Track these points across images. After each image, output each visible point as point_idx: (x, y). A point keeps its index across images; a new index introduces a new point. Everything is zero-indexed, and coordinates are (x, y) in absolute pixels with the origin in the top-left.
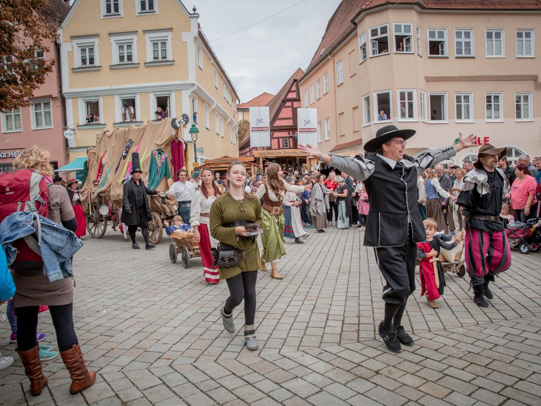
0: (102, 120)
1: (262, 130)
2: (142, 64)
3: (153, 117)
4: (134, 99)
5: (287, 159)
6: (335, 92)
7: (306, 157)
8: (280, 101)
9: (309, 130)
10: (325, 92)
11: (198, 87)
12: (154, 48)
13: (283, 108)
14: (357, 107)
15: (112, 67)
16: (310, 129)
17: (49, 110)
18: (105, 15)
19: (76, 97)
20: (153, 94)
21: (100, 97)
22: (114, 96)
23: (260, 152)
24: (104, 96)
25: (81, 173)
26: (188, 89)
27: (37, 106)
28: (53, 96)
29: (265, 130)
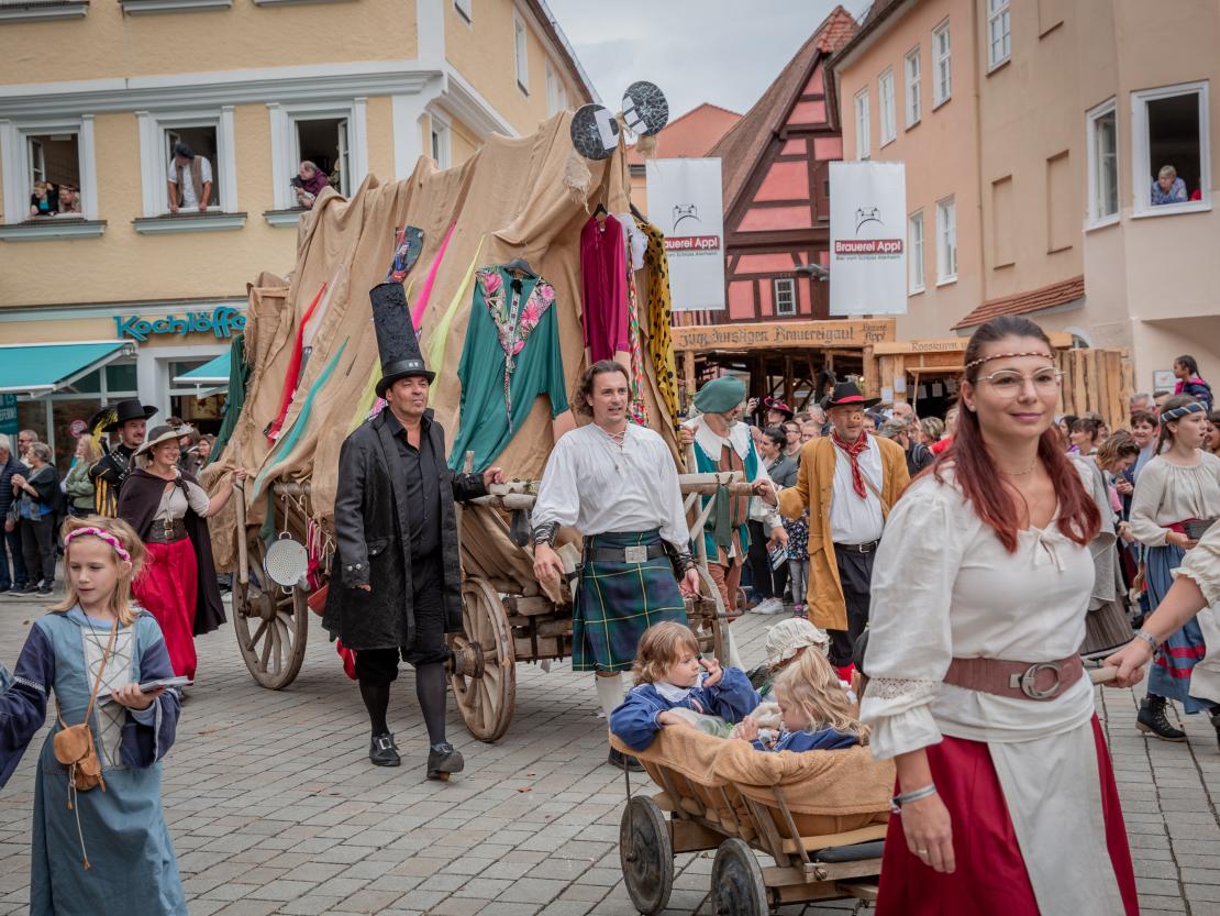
0: (90, 202)
1: (693, 248)
3: (285, 196)
4: (212, 130)
5: (787, 357)
6: (978, 96)
7: (860, 350)
8: (762, 136)
9: (875, 248)
10: (938, 100)
11: (452, 83)
13: (774, 161)
14: (1065, 154)
15: (131, 8)
16: (877, 242)
20: (285, 109)
21: (83, 119)
22: (137, 116)
23: (686, 331)
24: (98, 117)
25: (10, 406)
26: (418, 92)
29: (703, 246)
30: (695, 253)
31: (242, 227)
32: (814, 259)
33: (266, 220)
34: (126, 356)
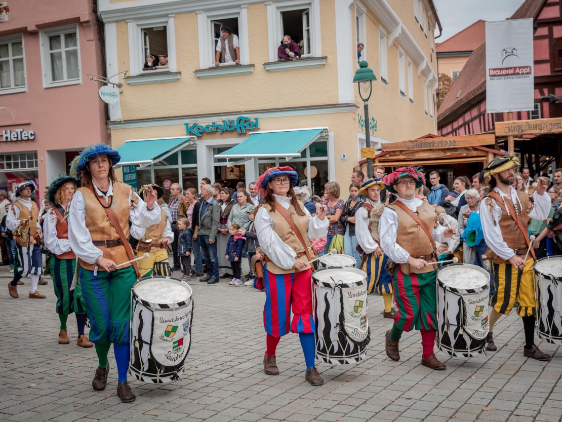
0: (173, 64)
1: (514, 74)
3: (273, 55)
17: (74, 48)
19: (124, 20)
20: (275, 6)
21: (169, 18)
22: (197, 14)
23: (509, 124)
24: (177, 16)
25: (133, 173)
27: (54, 40)
28: (82, 20)
29: (521, 72)
30: (515, 77)
31: (252, 72)
32: (552, 91)
33: (265, 68)
34: (191, 145)
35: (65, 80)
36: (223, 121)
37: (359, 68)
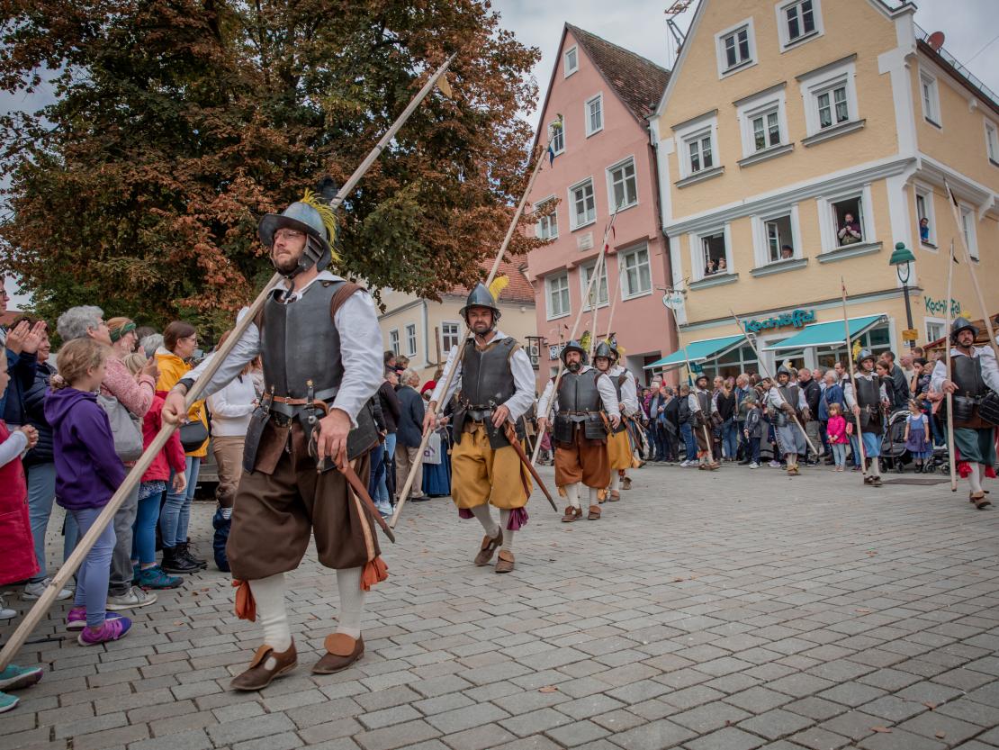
2: (798, 144)
3: (831, 246)
4: (788, 218)
11: (924, 163)
12: (821, 104)
15: (744, 164)
17: (646, 263)
18: (725, 70)
19: (685, 233)
20: (824, 199)
21: (725, 225)
22: (750, 218)
24: (732, 222)
26: (900, 173)
27: (629, 258)
28: (650, 238)
31: (806, 266)
33: (819, 260)
34: (750, 341)
35: (639, 292)
36: (780, 316)
37: (895, 250)
